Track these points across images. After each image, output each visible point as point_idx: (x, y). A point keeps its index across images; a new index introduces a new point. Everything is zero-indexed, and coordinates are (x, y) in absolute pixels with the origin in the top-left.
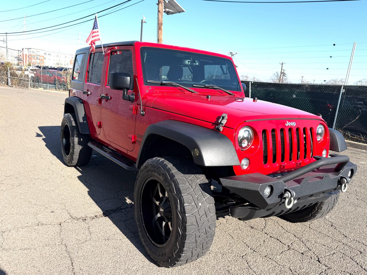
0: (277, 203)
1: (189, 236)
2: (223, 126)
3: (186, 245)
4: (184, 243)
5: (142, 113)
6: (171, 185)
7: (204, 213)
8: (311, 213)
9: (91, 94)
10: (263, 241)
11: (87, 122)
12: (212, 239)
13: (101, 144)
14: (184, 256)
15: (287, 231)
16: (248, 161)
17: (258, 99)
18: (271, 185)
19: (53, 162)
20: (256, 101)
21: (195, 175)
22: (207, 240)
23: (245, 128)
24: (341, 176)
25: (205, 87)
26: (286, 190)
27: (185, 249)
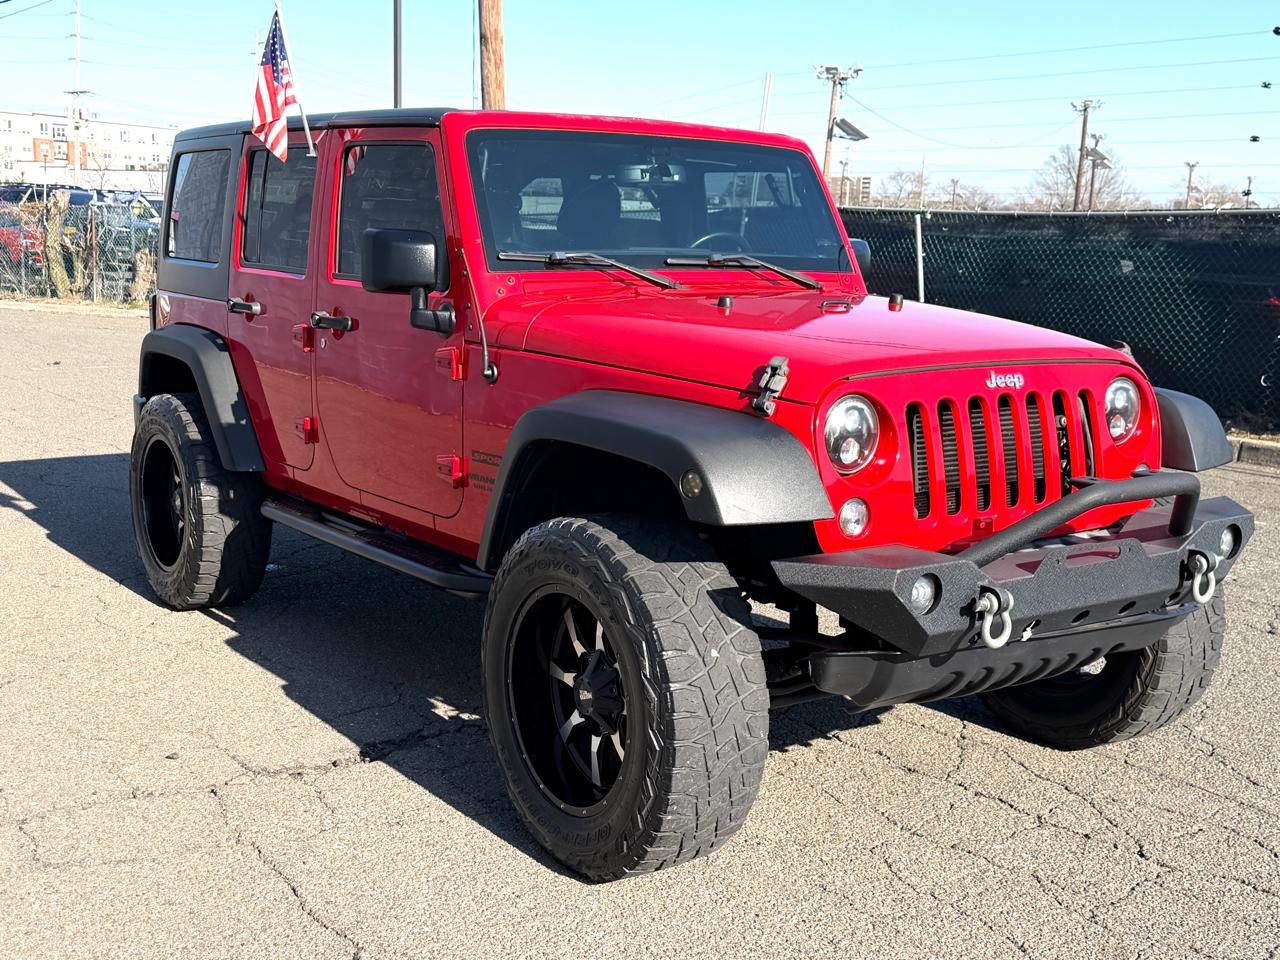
0: (958, 632)
1: (684, 752)
2: (774, 397)
3: (677, 784)
4: (669, 777)
5: (490, 372)
6: (615, 601)
7: (729, 680)
8: (1123, 706)
9: (263, 312)
10: (949, 806)
11: (250, 421)
12: (761, 770)
13: (319, 505)
14: (672, 821)
15: (1039, 776)
16: (864, 507)
17: (905, 298)
18: (932, 574)
19: (107, 597)
20: (898, 308)
21: (693, 564)
22: (743, 771)
23: (844, 400)
24: (1193, 547)
25: (712, 264)
26: (984, 590)
27: (672, 797)
